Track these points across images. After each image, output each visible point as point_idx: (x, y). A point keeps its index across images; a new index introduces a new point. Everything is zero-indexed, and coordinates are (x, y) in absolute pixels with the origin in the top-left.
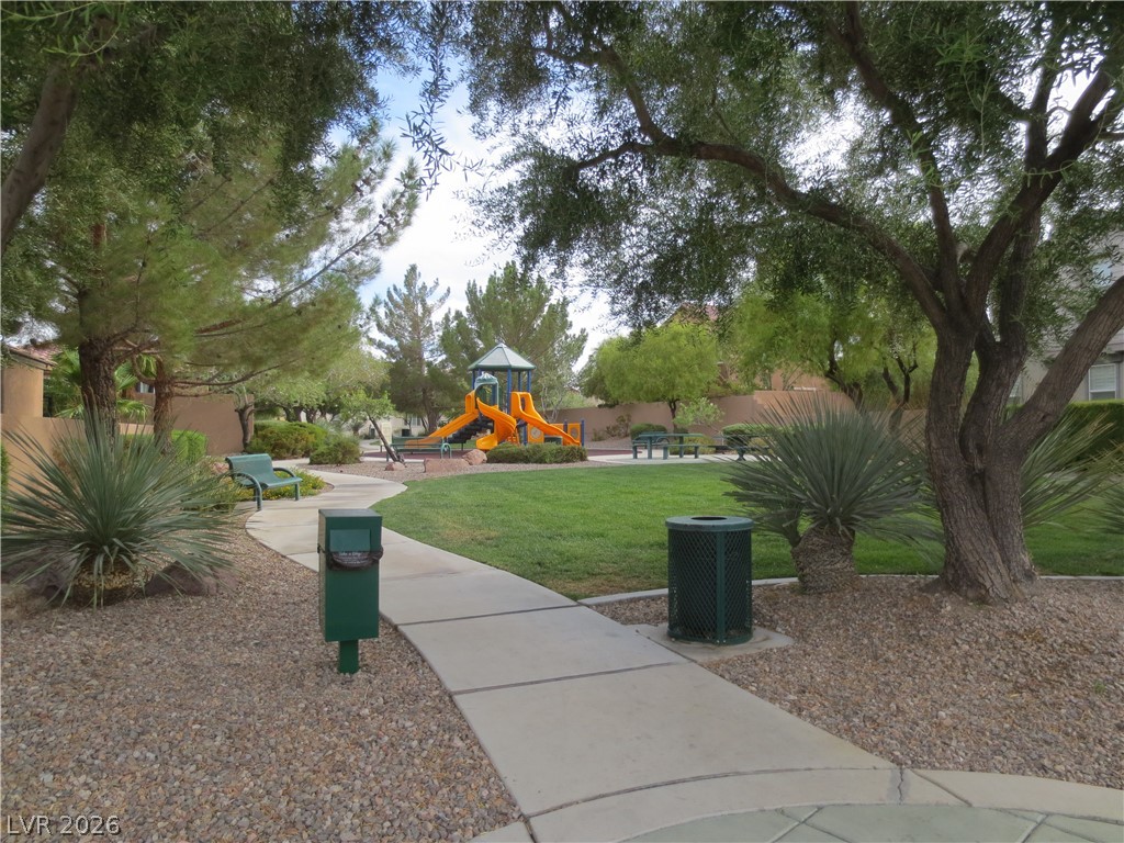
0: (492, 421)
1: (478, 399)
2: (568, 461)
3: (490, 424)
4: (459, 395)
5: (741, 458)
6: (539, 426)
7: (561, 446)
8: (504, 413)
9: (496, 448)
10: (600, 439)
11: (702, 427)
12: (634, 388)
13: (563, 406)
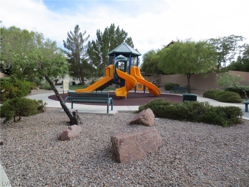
1: (117, 69)
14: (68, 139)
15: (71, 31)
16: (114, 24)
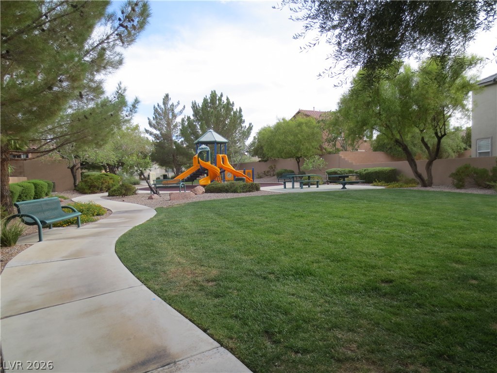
0: (207, 170)
1: (199, 159)
2: (250, 191)
3: (206, 171)
4: (190, 157)
5: (344, 188)
6: (231, 172)
7: (245, 183)
8: (213, 166)
9: (210, 185)
10: (261, 177)
11: (316, 170)
12: (279, 151)
13: (242, 161)
14: (152, 199)
15: (158, 104)
16: (215, 91)
